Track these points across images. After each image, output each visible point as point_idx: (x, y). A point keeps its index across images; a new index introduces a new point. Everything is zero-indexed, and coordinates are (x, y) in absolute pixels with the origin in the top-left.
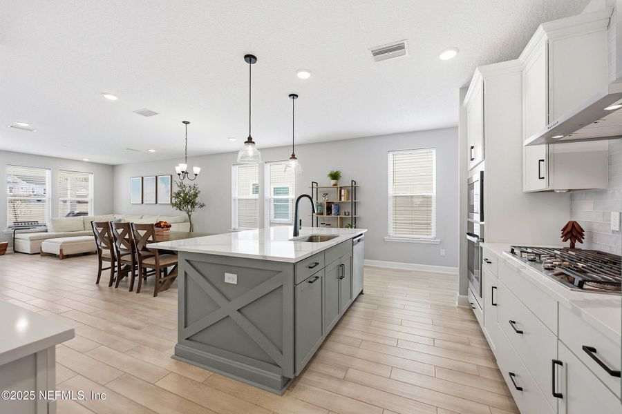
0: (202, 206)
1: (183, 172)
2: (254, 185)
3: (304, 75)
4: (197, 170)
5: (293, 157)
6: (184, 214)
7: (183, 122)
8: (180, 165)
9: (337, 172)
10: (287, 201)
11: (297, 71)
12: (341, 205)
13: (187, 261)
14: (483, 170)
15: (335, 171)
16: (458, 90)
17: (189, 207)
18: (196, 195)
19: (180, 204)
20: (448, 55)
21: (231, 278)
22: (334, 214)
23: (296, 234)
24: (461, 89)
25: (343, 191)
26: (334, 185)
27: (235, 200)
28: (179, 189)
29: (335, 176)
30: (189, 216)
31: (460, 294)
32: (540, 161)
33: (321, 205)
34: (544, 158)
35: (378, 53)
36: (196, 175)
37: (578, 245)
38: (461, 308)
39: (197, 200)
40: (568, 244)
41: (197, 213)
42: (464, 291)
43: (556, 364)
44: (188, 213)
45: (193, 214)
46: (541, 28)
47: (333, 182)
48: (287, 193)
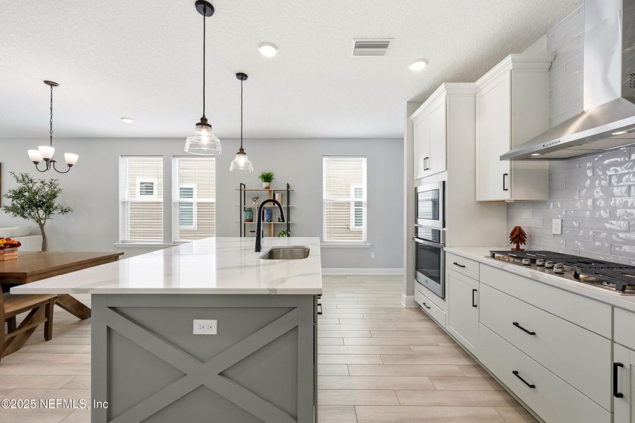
0: (65, 211)
1: (46, 160)
2: (142, 183)
3: (268, 52)
4: (71, 157)
5: (242, 152)
6: (31, 224)
7: (46, 82)
8: (40, 147)
9: (270, 174)
10: (191, 204)
11: (261, 45)
12: (273, 210)
13: (112, 308)
14: (446, 180)
15: (267, 172)
16: (406, 103)
17: (41, 212)
18: (54, 196)
19: (23, 208)
20: (418, 67)
21: (205, 327)
22: (267, 221)
23: (258, 248)
24: (409, 103)
25: (277, 195)
26: (266, 188)
27: (124, 203)
28: (21, 185)
29: (267, 178)
30: (42, 226)
31: (407, 295)
32: (504, 175)
33: (250, 210)
34: (508, 173)
35: (359, 46)
36: (70, 165)
37: (522, 247)
38: (409, 308)
39: (56, 202)
40: (514, 246)
41: (54, 222)
42: (411, 292)
43: (618, 367)
44: (39, 221)
45: (48, 223)
46: (509, 58)
47: (265, 184)
48: (191, 196)
